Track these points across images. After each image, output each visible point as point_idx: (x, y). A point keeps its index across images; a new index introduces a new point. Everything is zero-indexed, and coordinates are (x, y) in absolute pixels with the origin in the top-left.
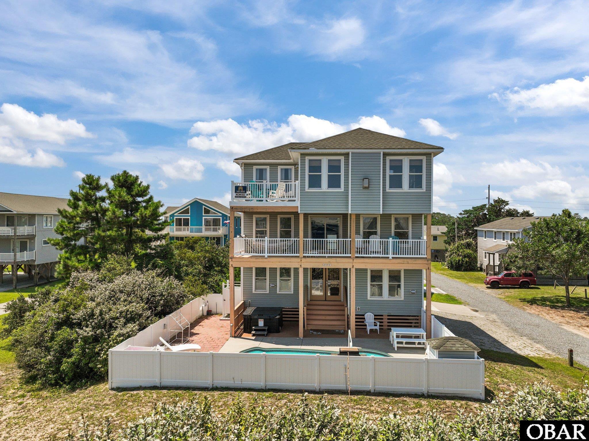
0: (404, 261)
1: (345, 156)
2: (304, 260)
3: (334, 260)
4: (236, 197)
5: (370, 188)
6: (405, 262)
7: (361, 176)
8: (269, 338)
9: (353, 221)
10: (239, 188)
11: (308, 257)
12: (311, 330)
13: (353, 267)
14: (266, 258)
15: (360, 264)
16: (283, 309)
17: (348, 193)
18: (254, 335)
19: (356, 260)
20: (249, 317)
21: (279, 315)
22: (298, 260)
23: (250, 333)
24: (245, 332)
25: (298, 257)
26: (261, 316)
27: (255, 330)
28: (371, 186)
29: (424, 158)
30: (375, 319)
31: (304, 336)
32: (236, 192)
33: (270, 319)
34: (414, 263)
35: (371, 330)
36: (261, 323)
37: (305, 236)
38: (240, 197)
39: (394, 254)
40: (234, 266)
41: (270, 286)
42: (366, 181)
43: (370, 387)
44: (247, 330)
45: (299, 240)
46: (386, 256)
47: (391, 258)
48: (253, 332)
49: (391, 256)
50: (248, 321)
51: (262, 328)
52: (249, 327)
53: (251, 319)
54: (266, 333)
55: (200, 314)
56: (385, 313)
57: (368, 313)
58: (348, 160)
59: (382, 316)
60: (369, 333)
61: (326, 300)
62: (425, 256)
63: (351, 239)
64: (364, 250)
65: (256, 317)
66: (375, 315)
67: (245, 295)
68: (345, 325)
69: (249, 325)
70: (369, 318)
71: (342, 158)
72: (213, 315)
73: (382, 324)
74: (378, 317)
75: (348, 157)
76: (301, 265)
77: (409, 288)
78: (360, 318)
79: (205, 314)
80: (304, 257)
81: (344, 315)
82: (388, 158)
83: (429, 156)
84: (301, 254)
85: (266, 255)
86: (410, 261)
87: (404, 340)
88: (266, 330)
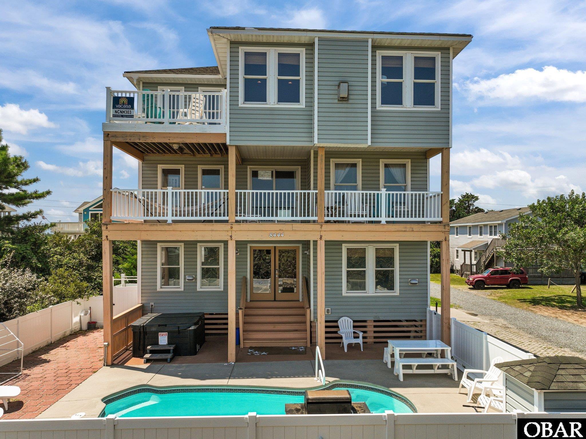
0: (406, 228)
1: (307, 47)
2: (236, 227)
3: (288, 227)
4: (114, 116)
5: (350, 101)
6: (408, 230)
7: (335, 78)
8: (174, 366)
9: (322, 160)
10: (121, 101)
11: (243, 221)
12: (251, 348)
13: (321, 238)
14: (169, 224)
15: (332, 233)
16: (206, 316)
17: (312, 111)
18: (148, 361)
19: (326, 227)
20: (142, 330)
21: (195, 324)
22: (226, 227)
23: (141, 357)
24: (135, 355)
25: (227, 221)
26: (162, 327)
27: (152, 352)
28: (351, 97)
29: (438, 55)
30: (354, 327)
31: (237, 360)
32: (114, 107)
33: (179, 332)
35: (350, 346)
36: (163, 339)
37: (240, 186)
38: (122, 116)
39: (389, 216)
41: (185, 279)
42: (344, 86)
44: (138, 352)
45: (228, 193)
46: (376, 219)
47: (383, 222)
48: (148, 356)
49: (383, 219)
50: (140, 336)
51: (163, 348)
52: (141, 347)
53: (145, 333)
54: (169, 356)
55: (75, 327)
56: (370, 317)
57: (343, 318)
58: (313, 54)
59: (365, 321)
60: (346, 351)
61: (275, 300)
62: (440, 219)
63: (317, 191)
64: (339, 208)
65: (154, 329)
66: (354, 321)
67: (144, 295)
68: (306, 339)
69: (142, 343)
70: (346, 326)
71: (302, 51)
72: (97, 328)
73: (365, 335)
74: (359, 324)
75: (313, 49)
76: (231, 237)
77: (407, 276)
78: (332, 327)
79: (84, 326)
80: (237, 221)
81: (305, 322)
82: (380, 53)
83: (446, 53)
84: (232, 217)
85: (170, 218)
86: (415, 227)
87: (415, 362)
88: (171, 351)
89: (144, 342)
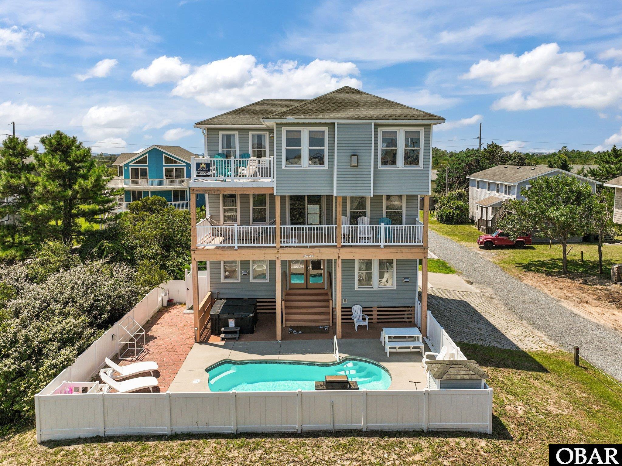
0: (398, 250)
1: (329, 126)
2: (281, 251)
3: (316, 250)
4: (197, 176)
5: (359, 167)
6: (399, 252)
7: (349, 151)
8: (241, 343)
9: (339, 204)
10: (202, 166)
11: (286, 247)
12: (291, 327)
13: (339, 258)
14: (236, 250)
15: (347, 255)
16: (258, 300)
17: (333, 171)
18: (223, 339)
19: (342, 250)
20: (217, 317)
21: (252, 313)
22: (274, 251)
23: (219, 335)
24: (213, 333)
25: (275, 247)
26: (231, 315)
27: (225, 332)
28: (360, 164)
29: (422, 130)
30: (363, 311)
31: (283, 339)
32: (197, 170)
33: (242, 318)
34: (408, 252)
35: (359, 327)
36: (232, 323)
37: (283, 222)
38: (202, 176)
39: (386, 242)
40: (198, 259)
41: (241, 273)
42: (355, 158)
43: (362, 425)
44: (215, 331)
45: (275, 228)
46: (377, 244)
47: (382, 246)
48: (223, 335)
49: (382, 244)
50: (216, 321)
51: (233, 330)
52: (217, 328)
53: (219, 319)
54: (237, 336)
55: (160, 305)
56: (375, 305)
57: (356, 306)
58: (334, 131)
59: (372, 308)
60: (356, 330)
61: (307, 288)
62: (422, 244)
63: (336, 226)
64: (351, 237)
65: (225, 316)
66: (363, 308)
67: (212, 285)
68: (329, 320)
69: (217, 325)
70: (357, 311)
71: (326, 129)
72: (174, 305)
73: (371, 317)
74: (367, 310)
75: (334, 128)
76: (278, 257)
77: (402, 276)
78: (347, 311)
79: (165, 304)
80: (282, 247)
81: (328, 307)
82: (381, 130)
83: (428, 127)
84: (278, 245)
85: (236, 245)
86: (404, 250)
87: (398, 345)
88: (238, 332)
89: (219, 325)
